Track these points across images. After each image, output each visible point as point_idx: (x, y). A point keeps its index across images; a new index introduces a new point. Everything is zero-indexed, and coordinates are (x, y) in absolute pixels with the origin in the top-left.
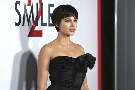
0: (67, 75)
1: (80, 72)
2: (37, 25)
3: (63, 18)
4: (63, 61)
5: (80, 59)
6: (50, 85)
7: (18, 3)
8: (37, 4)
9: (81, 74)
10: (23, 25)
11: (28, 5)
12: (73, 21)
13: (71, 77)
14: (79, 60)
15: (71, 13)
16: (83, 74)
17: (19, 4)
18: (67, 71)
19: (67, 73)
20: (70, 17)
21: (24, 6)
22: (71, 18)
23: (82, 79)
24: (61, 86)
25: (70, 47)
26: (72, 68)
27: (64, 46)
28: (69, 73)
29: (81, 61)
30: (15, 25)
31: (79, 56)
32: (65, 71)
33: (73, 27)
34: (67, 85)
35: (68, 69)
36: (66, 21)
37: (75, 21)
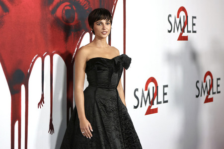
0: (103, 76)
1: (116, 72)
3: (95, 22)
4: (98, 62)
6: (88, 86)
7: (170, 16)
8: (184, 16)
9: (117, 75)
10: (174, 32)
12: (104, 24)
13: (108, 78)
14: (115, 61)
15: (102, 16)
16: (119, 74)
19: (103, 74)
22: (102, 21)
24: (98, 87)
25: (106, 49)
26: (108, 69)
27: (100, 48)
28: (105, 74)
29: (116, 62)
31: (114, 57)
33: (104, 29)
34: (103, 85)
35: (104, 70)
36: (98, 25)
37: (107, 24)
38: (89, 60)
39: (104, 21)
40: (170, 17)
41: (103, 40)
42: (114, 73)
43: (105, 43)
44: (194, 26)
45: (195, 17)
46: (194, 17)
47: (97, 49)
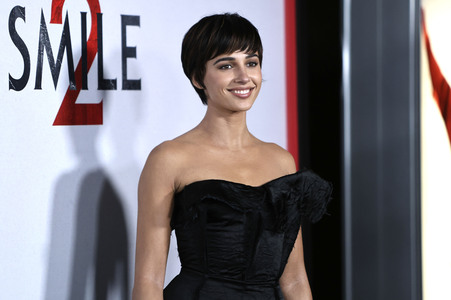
0: (227, 241)
1: (275, 231)
2: (85, 87)
3: (209, 58)
4: (209, 196)
5: (272, 189)
8: (84, 15)
9: (280, 240)
10: (38, 86)
11: (52, 22)
12: (242, 63)
13: (242, 249)
14: (269, 195)
15: (234, 41)
16: (286, 237)
17: (24, 19)
18: (228, 228)
19: (226, 235)
20: (232, 52)
21: (40, 24)
22: (234, 55)
23: (283, 252)
24: (207, 276)
25: (244, 151)
26: (244, 219)
27: (222, 148)
28: (234, 234)
29: (274, 197)
30: (11, 87)
31: (269, 180)
32: (219, 228)
33: (243, 83)
34: (226, 273)
35: (231, 223)
36: (221, 68)
37: (251, 64)
38: (182, 186)
39: (240, 56)
40: (19, 21)
41: (234, 117)
42: (266, 234)
43: (241, 129)
44: (130, 60)
45: (134, 20)
46: (130, 20)
47: (213, 153)
